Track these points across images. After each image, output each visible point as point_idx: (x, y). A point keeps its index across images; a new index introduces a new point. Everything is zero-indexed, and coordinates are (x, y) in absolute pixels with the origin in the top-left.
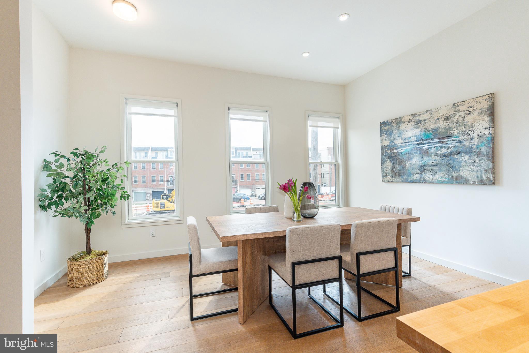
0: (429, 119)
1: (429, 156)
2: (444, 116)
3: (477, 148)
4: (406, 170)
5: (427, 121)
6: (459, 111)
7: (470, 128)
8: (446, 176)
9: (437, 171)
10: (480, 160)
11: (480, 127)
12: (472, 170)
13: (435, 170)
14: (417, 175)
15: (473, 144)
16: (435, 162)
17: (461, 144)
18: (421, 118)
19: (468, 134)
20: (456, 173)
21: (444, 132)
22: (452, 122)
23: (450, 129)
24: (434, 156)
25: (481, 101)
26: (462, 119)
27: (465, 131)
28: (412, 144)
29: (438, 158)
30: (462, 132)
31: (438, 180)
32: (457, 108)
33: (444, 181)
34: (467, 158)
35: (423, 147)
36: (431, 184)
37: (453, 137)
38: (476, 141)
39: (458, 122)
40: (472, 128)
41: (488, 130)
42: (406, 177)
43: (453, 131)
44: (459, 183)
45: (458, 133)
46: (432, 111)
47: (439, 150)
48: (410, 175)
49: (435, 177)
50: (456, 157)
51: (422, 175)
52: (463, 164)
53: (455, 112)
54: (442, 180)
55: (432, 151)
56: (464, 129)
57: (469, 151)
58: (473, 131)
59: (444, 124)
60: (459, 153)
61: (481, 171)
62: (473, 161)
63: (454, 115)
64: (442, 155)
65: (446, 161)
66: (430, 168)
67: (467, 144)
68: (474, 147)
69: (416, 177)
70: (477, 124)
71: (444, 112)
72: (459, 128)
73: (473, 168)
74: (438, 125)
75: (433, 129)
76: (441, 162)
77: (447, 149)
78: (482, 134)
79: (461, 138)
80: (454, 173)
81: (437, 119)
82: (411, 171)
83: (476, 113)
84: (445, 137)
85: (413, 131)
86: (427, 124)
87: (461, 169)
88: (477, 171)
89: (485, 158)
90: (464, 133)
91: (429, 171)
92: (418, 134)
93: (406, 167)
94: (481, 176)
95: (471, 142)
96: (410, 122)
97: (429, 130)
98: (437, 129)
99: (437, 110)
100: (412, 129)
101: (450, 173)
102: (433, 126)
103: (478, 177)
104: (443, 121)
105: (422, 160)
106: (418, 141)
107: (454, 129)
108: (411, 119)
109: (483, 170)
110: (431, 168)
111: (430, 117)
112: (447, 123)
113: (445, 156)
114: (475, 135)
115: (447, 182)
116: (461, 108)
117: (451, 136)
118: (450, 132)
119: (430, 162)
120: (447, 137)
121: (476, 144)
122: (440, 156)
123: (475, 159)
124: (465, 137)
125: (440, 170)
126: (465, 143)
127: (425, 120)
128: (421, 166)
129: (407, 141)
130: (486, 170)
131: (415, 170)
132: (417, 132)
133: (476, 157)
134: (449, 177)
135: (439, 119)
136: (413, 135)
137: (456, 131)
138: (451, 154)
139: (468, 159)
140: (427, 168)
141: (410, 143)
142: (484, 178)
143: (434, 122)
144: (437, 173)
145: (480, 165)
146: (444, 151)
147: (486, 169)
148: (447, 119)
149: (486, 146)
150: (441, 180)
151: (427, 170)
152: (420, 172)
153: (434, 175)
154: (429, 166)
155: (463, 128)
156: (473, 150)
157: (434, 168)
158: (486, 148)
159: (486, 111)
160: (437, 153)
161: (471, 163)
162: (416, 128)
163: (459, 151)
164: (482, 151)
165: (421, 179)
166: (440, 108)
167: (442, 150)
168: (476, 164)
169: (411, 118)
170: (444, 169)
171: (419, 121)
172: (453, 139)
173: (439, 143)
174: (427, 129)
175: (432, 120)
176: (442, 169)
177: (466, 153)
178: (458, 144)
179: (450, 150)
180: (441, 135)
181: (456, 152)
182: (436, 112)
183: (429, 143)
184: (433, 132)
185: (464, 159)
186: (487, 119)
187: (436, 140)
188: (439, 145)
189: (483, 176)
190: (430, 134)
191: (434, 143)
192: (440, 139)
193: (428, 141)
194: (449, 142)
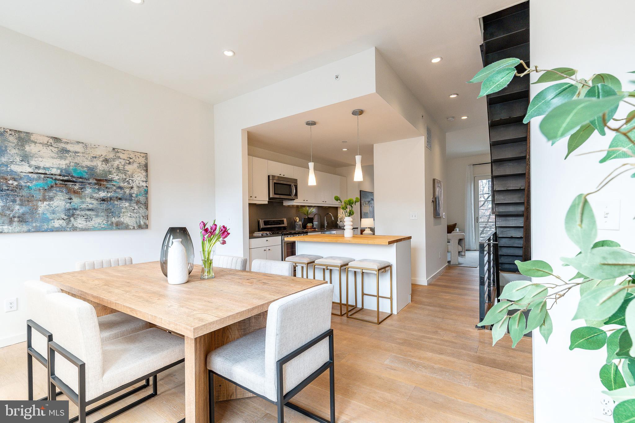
0: (83, 153)
1: (81, 198)
2: (102, 157)
3: (136, 197)
4: (39, 214)
5: (78, 154)
6: (119, 158)
7: (130, 177)
8: (104, 222)
9: (94, 217)
10: (138, 207)
11: (139, 179)
12: (132, 216)
13: (90, 215)
14: (61, 222)
15: (133, 192)
16: (90, 206)
17: (121, 191)
18: (69, 147)
19: (129, 183)
20: (116, 218)
21: (102, 174)
22: (112, 166)
23: (110, 172)
24: (89, 199)
25: (139, 157)
26: (122, 166)
27: (126, 179)
28: (52, 178)
29: (95, 202)
30: (122, 179)
31: (94, 227)
32: (118, 154)
33: (102, 228)
34: (127, 204)
35: (72, 185)
36: (84, 231)
37: (113, 182)
38: (135, 190)
39: (118, 168)
40: (132, 177)
41: (145, 183)
42: (38, 225)
43: (113, 176)
44: (119, 229)
45: (119, 179)
46: (87, 145)
47: (97, 193)
48: (48, 220)
49: (90, 223)
50: (117, 203)
51: (70, 221)
52: (123, 210)
53: (115, 157)
54: (99, 227)
55: (87, 192)
56: (124, 177)
57: (129, 198)
58: (132, 181)
59: (103, 166)
60: (120, 199)
61: (140, 217)
62: (133, 208)
63: (114, 160)
64: (100, 199)
65: (105, 206)
66: (83, 213)
67: (127, 191)
68: (134, 195)
69: (57, 224)
70: (136, 176)
71: (102, 152)
72: (119, 174)
73: (133, 214)
74: (94, 164)
75: (87, 167)
76: (99, 207)
77: (106, 193)
78: (140, 185)
79: (122, 184)
80: (114, 218)
81: (93, 157)
82: (50, 216)
83: (135, 165)
84: (103, 180)
85: (55, 160)
86: (79, 158)
87: (122, 214)
88: (136, 217)
89: (142, 206)
90: (124, 180)
91: (81, 216)
92: (64, 167)
93: (39, 209)
94: (140, 222)
95: (131, 190)
96: (49, 147)
97: (83, 167)
98: (94, 168)
99: (93, 146)
100: (53, 158)
101: (109, 219)
102: (88, 163)
103: (137, 223)
104: (101, 162)
105: (71, 202)
106: (64, 176)
107: (114, 174)
108: (51, 143)
109: (141, 216)
110: (85, 212)
111: (83, 151)
112: (106, 165)
113: (103, 200)
114: (134, 185)
115: (106, 228)
116: (121, 156)
117: (111, 180)
118: (110, 175)
119: (84, 206)
121: (135, 193)
122: (97, 200)
123: (134, 206)
124: (126, 184)
125: (97, 216)
126: (125, 191)
127: (76, 152)
128: (69, 209)
129: (40, 171)
130: (143, 217)
131: (58, 215)
132: (63, 164)
133: (135, 204)
134: (108, 223)
135: (96, 157)
136: (56, 166)
137: (116, 177)
138: (111, 199)
139: (128, 206)
140: (78, 212)
141: (48, 176)
142: (142, 223)
143: (90, 159)
144: (93, 219)
145: (139, 212)
146: (102, 194)
147: (144, 215)
148: (106, 161)
149: (144, 196)
150: (98, 227)
151: (78, 215)
152: (67, 217)
153: (89, 221)
154: (82, 210)
155: (124, 175)
156: (133, 198)
157: (88, 213)
158: (144, 198)
159: (144, 166)
160: (94, 195)
161: (131, 210)
162: (61, 158)
163: (120, 196)
164: (140, 200)
165: (68, 226)
166: (97, 146)
167: (100, 193)
168: (135, 211)
169: (51, 141)
170: (102, 214)
171: (65, 151)
172: (112, 183)
173: (96, 185)
174: (78, 164)
175: (87, 156)
176: (99, 214)
177: (126, 200)
178: (119, 190)
179: (109, 195)
180: (99, 177)
181: (116, 198)
182: (93, 149)
183: (82, 182)
184: (88, 170)
185: (124, 205)
186: (144, 174)
187: (92, 181)
188: (97, 187)
189: (141, 221)
190: (84, 171)
191: (89, 184)
192: (96, 180)
193: (80, 179)
194: (108, 186)
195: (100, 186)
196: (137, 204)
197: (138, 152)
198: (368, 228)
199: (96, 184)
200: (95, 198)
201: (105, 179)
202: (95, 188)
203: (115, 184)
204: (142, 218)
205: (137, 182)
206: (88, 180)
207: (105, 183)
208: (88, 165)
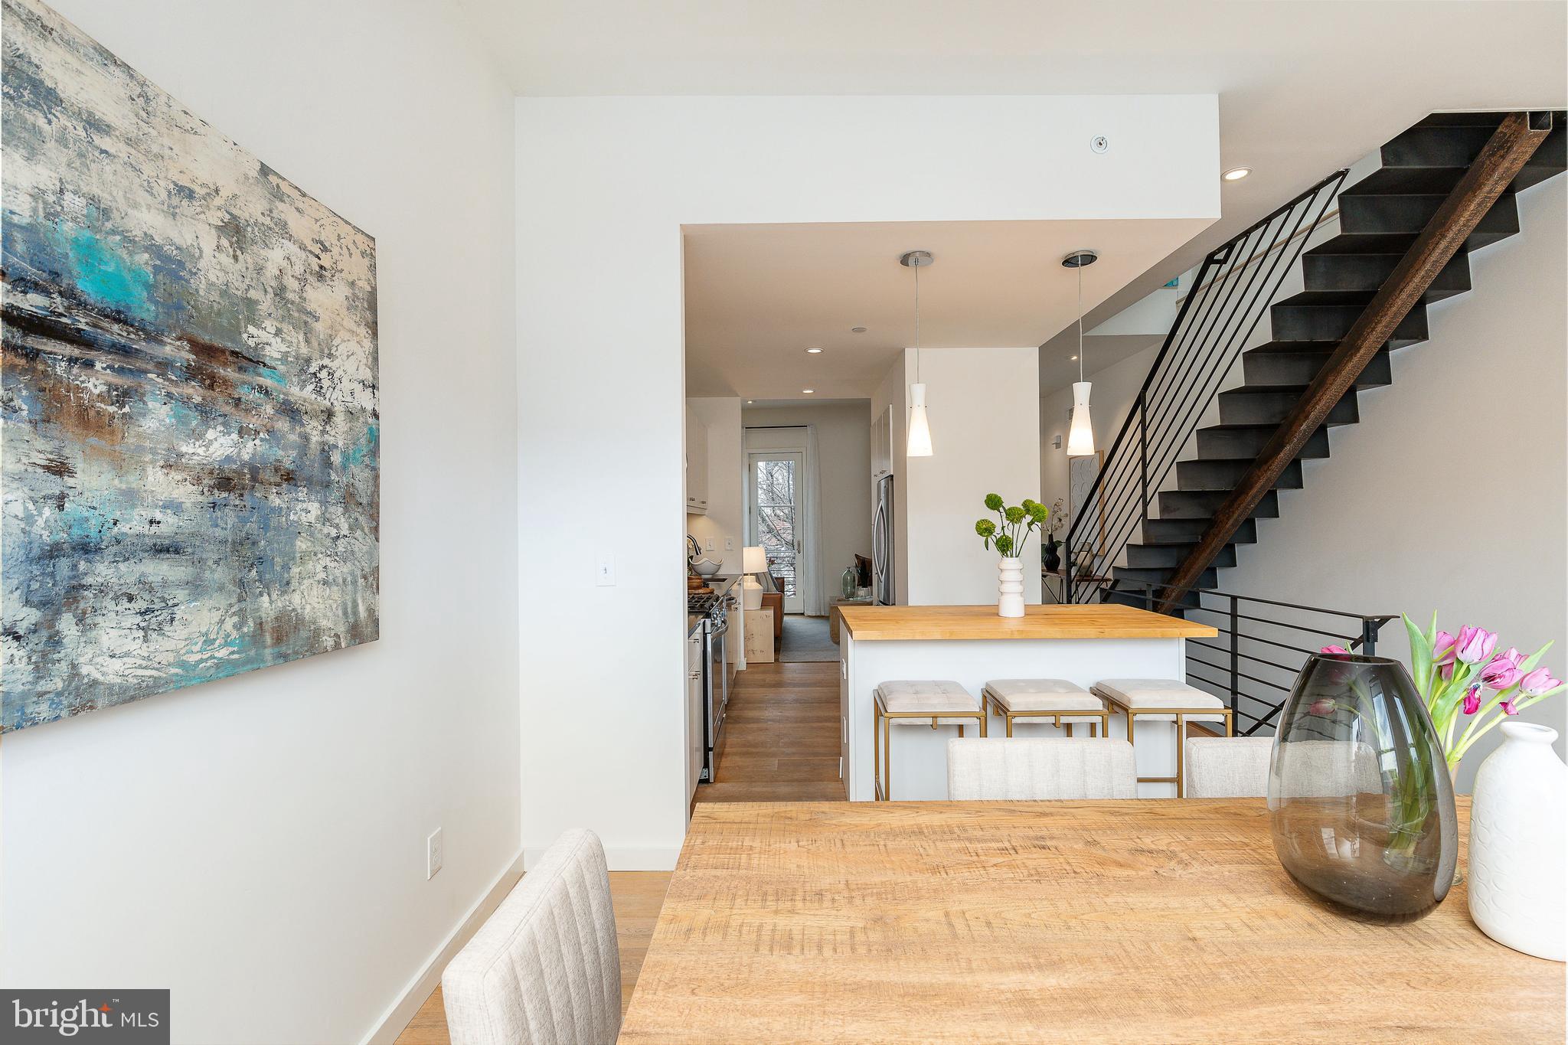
0: (129, 141)
1: (119, 464)
2: (218, 201)
3: (344, 467)
5: (106, 143)
6: (284, 230)
7: (322, 354)
8: (229, 623)
9: (181, 595)
10: (350, 528)
11: (351, 367)
12: (331, 578)
13: (165, 584)
15: (332, 441)
16: (169, 524)
17: (293, 429)
18: (49, 64)
19: (319, 390)
20: (274, 596)
21: (219, 314)
22: (260, 270)
23: (251, 310)
24: (160, 474)
25: (351, 249)
26: (296, 285)
27: (308, 362)
29: (187, 496)
30: (297, 358)
31: (183, 664)
32: (279, 206)
33: (220, 664)
34: (314, 510)
35: (71, 361)
36: (135, 702)
37: (261, 369)
38: (340, 431)
39: (280, 292)
40: (330, 356)
41: (369, 393)
43: (263, 336)
44: (285, 657)
45: (284, 359)
46: (151, 95)
47: (197, 435)
49: (169, 644)
50: (277, 501)
51: (55, 642)
52: (300, 545)
53: (268, 222)
54: (206, 660)
55: (149, 424)
56: (304, 350)
57: (321, 476)
58: (330, 375)
59: (222, 259)
60: (290, 478)
61: (354, 582)
62: (334, 532)
63: (265, 237)
64: (211, 473)
65: (230, 518)
66: (128, 572)
67: (315, 434)
68: (336, 458)
70: (343, 350)
72: (284, 328)
73: (333, 565)
74: (183, 235)
75: (151, 247)
76: (207, 530)
77: (235, 436)
78: (355, 403)
79: (295, 392)
80: (266, 598)
81: (181, 189)
83: (340, 291)
84: (223, 352)
86: (107, 167)
87: (295, 570)
88: (344, 581)
89: (361, 520)
90: (303, 369)
91: (116, 598)
92: (23, 212)
95: (328, 428)
97: (128, 240)
98: (181, 264)
99: (176, 113)
101: (248, 605)
102: (156, 224)
103: (345, 612)
104: (213, 231)
105: (61, 497)
106: (24, 286)
107: (267, 325)
109: (358, 573)
110: (138, 571)
111: (133, 133)
112: (235, 258)
113: (225, 481)
114: (337, 400)
115: (235, 664)
116: (292, 221)
117: (249, 361)
118: (251, 329)
119: (134, 524)
120: (234, 353)
121: (340, 444)
122: (198, 480)
123: (337, 521)
124: (309, 392)
125: (197, 588)
126: (308, 430)
127: (93, 124)
128: (53, 553)
130: (364, 577)
132: (18, 185)
133: (340, 510)
134: (245, 630)
135: (190, 194)
137: (273, 341)
138: (254, 475)
139: (317, 519)
140: (102, 571)
142: (361, 611)
143: (164, 195)
144: (179, 612)
145: (352, 552)
146: (220, 445)
147: (366, 569)
148: (235, 232)
149: (366, 466)
150: (202, 661)
151: (102, 590)
152: (34, 616)
153: (160, 630)
154: (127, 550)
155: (301, 337)
156: (334, 477)
157: (158, 570)
158: (365, 473)
159: (365, 305)
160: (184, 449)
161: (328, 542)
162: (7, 134)
163: (288, 464)
164: (357, 483)
166: (196, 124)
167: (211, 434)
168: (341, 545)
170: (220, 574)
171: (29, 88)
172: (261, 380)
173: (193, 377)
174: (106, 213)
175: (148, 170)
176: (207, 574)
177: (310, 483)
178: (283, 425)
179: (249, 449)
180: (204, 327)
181: (277, 470)
182: (176, 131)
183: (124, 351)
184: (157, 270)
185: (304, 519)
186: (368, 344)
187: (175, 350)
188: (195, 392)
189: (360, 601)
190: (136, 273)
191: (164, 366)
192: (198, 347)
193: (116, 327)
194: (243, 392)
195: (211, 387)
196: (346, 510)
197: (347, 222)
198: (751, 574)
199: (191, 373)
200: (186, 468)
201: (230, 345)
202: (190, 398)
203: (267, 382)
204: (361, 581)
205: (346, 385)
206: (154, 337)
207: (230, 373)
208: (159, 240)
